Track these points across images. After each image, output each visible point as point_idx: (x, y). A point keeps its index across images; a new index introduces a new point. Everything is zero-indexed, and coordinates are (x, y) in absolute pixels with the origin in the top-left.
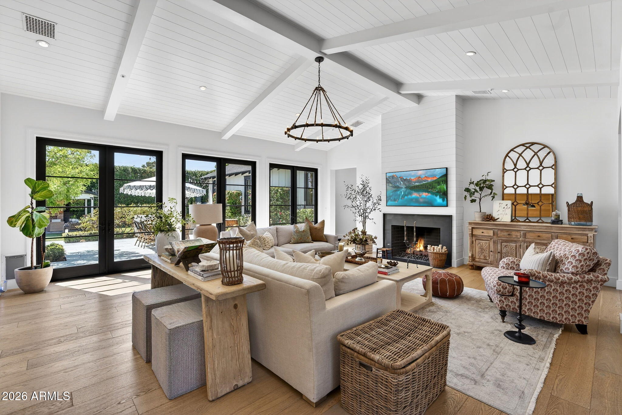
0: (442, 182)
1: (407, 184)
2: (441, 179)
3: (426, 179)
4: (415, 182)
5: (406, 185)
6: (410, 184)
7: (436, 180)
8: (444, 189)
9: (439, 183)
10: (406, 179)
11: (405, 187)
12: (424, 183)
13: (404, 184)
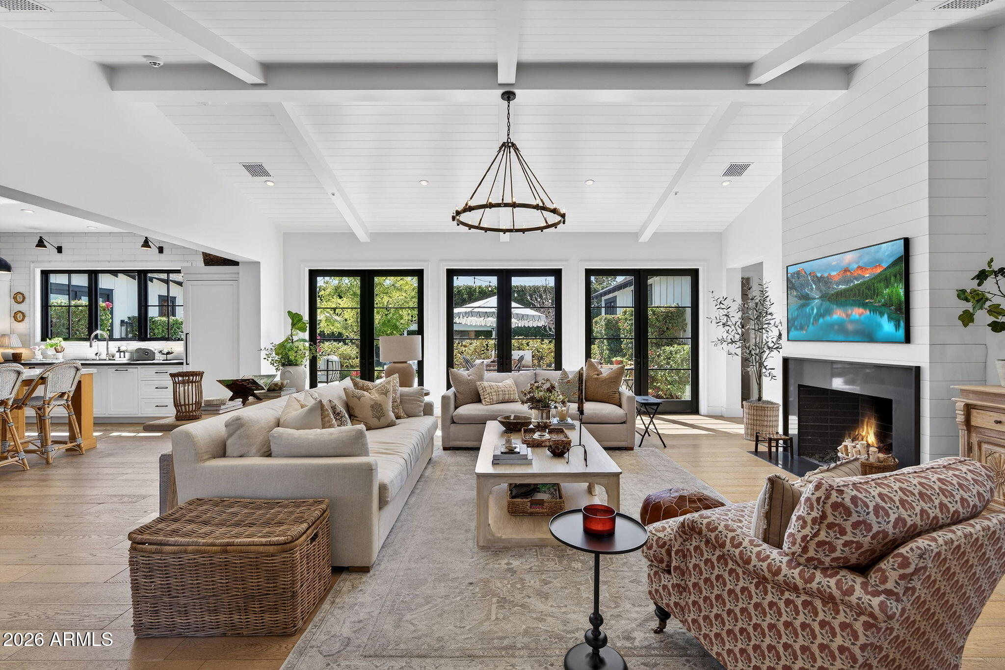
0: (895, 276)
1: (823, 288)
2: (890, 270)
3: (860, 272)
4: (838, 284)
5: (821, 291)
6: (829, 288)
7: (880, 274)
8: (898, 294)
9: (887, 282)
10: (821, 277)
11: (820, 295)
12: (856, 283)
13: (818, 288)
